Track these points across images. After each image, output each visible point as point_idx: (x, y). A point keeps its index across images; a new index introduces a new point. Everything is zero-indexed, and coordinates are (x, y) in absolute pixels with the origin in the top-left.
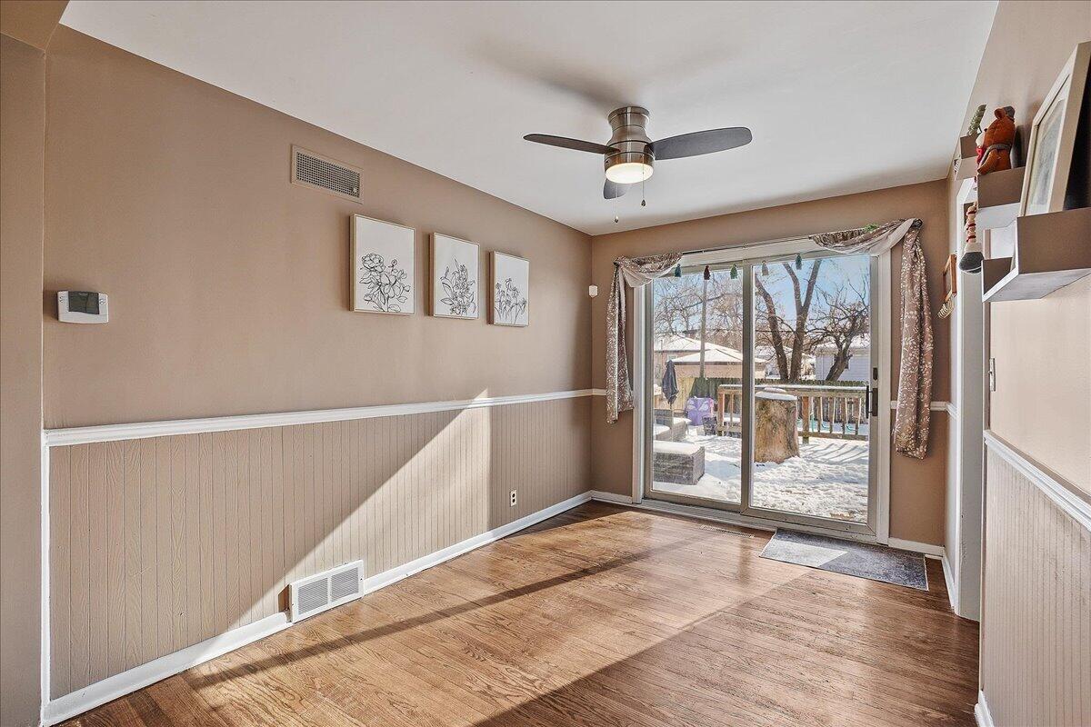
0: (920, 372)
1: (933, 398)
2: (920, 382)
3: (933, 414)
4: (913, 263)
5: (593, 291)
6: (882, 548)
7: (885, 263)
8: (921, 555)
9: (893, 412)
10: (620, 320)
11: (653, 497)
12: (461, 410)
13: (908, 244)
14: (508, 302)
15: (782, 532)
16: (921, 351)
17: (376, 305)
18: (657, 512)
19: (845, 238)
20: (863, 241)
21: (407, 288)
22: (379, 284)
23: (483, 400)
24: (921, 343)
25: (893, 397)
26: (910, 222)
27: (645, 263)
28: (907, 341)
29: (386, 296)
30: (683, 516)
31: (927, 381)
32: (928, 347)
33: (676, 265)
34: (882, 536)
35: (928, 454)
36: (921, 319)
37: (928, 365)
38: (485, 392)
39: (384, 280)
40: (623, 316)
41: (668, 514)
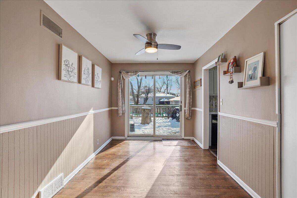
0: (190, 102)
1: (192, 107)
2: (190, 104)
3: (192, 110)
4: (189, 79)
5: (113, 79)
6: (183, 139)
7: (183, 79)
8: (190, 139)
9: (185, 110)
10: (121, 88)
11: (130, 136)
12: (87, 115)
13: (188, 75)
14: (97, 80)
15: (163, 139)
16: (190, 98)
17: (67, 79)
18: (132, 140)
19: (176, 73)
20: (180, 74)
21: (75, 73)
22: (68, 71)
23: (92, 112)
24: (190, 96)
25: (185, 107)
26: (188, 71)
27: (129, 73)
28: (188, 95)
29: (70, 75)
30: (140, 140)
31: (191, 104)
32: (191, 97)
33: (138, 74)
34: (183, 137)
35: (191, 119)
36: (190, 91)
37: (191, 100)
38: (92, 109)
39: (70, 70)
40: (122, 87)
41: (136, 140)
